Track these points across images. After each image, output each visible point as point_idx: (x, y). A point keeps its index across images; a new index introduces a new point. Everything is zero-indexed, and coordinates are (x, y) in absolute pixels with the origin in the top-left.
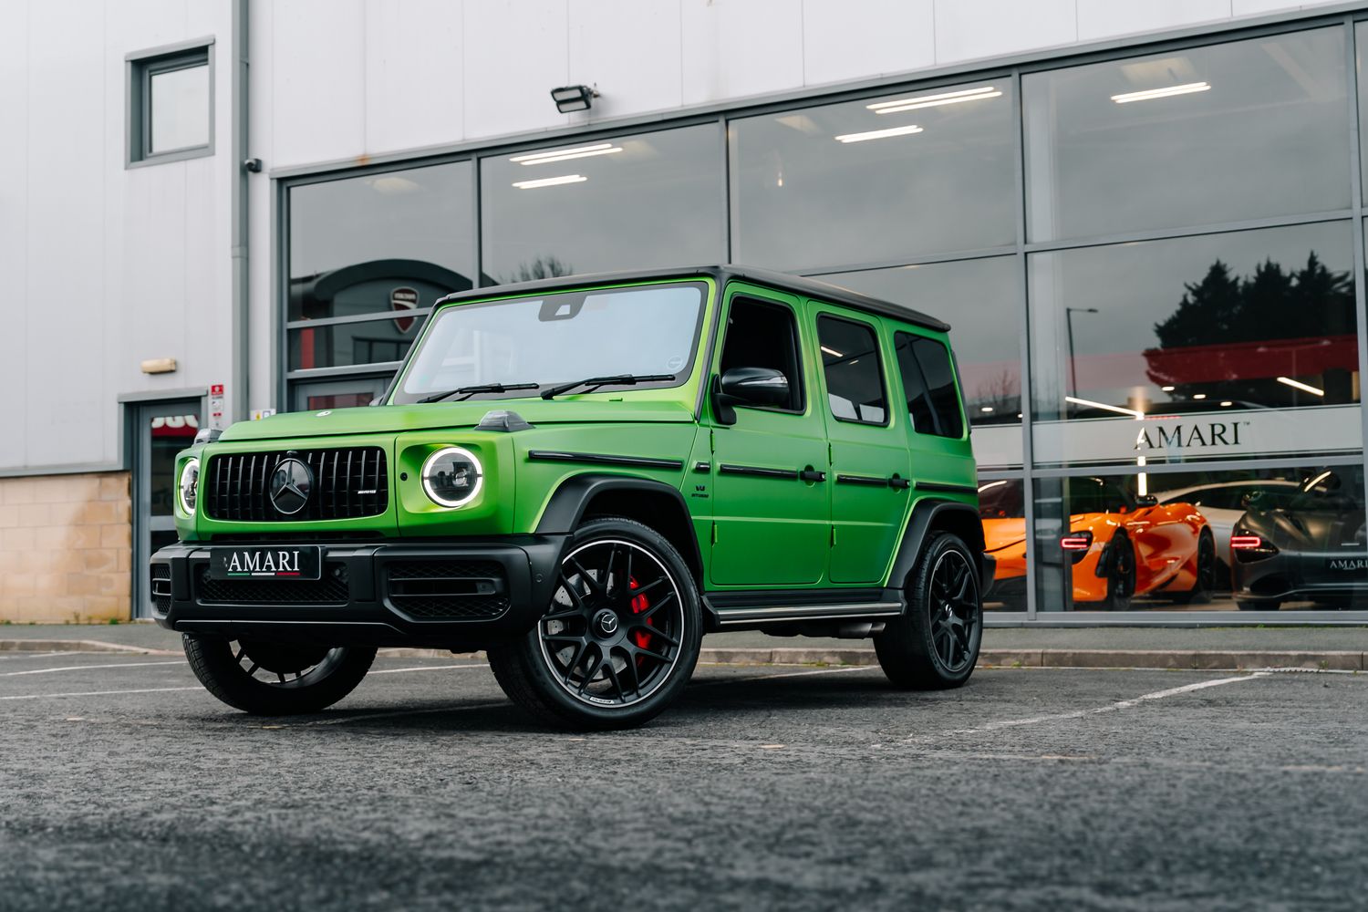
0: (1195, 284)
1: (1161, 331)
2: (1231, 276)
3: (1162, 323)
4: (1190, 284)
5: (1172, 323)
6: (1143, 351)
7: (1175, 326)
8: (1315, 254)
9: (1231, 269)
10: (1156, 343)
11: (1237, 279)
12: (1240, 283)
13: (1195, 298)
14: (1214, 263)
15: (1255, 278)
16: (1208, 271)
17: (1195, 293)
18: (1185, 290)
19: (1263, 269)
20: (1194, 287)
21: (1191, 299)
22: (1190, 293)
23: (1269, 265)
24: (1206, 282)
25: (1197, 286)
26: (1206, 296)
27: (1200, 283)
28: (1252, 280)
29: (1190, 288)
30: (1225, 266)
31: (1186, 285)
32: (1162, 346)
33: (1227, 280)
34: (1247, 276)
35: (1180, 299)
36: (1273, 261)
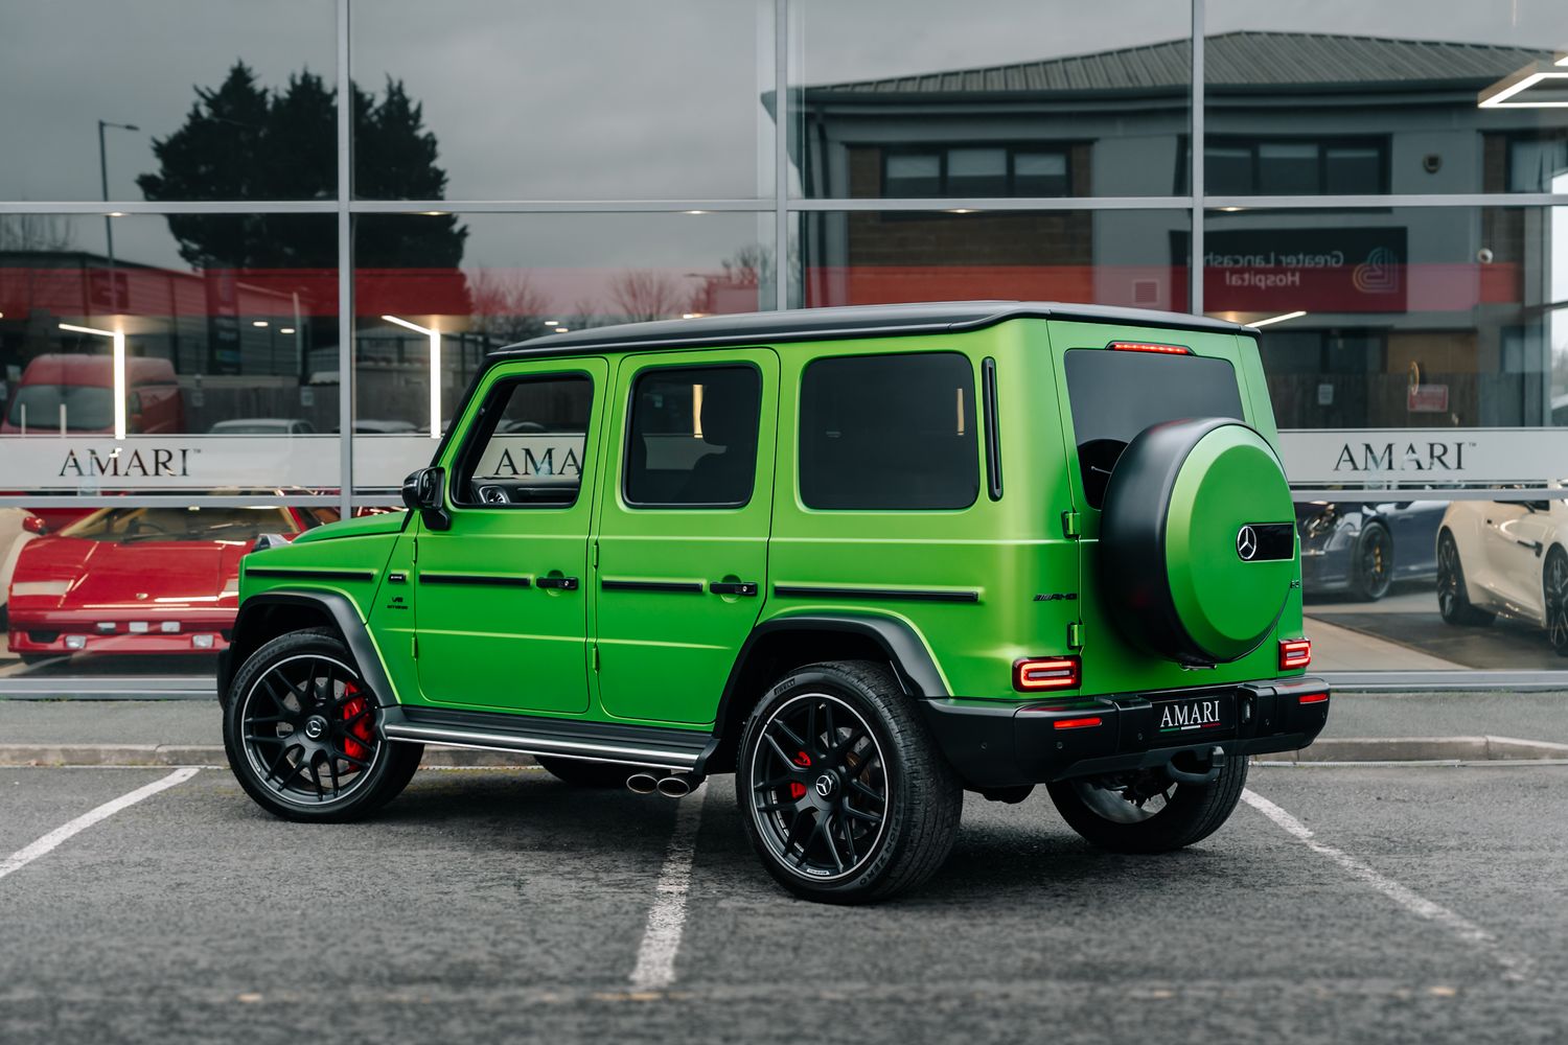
0: (208, 89)
1: (161, 150)
2: (258, 86)
3: (163, 140)
4: (202, 89)
5: (178, 140)
6: (136, 176)
7: (183, 147)
9: (258, 76)
10: (155, 167)
11: (265, 91)
12: (270, 98)
13: (211, 110)
14: (236, 64)
15: (289, 92)
16: (229, 74)
17: (210, 103)
18: (195, 97)
19: (298, 81)
20: (209, 95)
21: (205, 112)
22: (202, 101)
23: (306, 77)
24: (226, 88)
25: (212, 93)
26: (227, 108)
27: (217, 89)
28: (283, 95)
29: (202, 95)
30: (250, 70)
31: (196, 89)
32: (163, 172)
33: (251, 90)
34: (276, 89)
35: (190, 109)
36: (313, 72)
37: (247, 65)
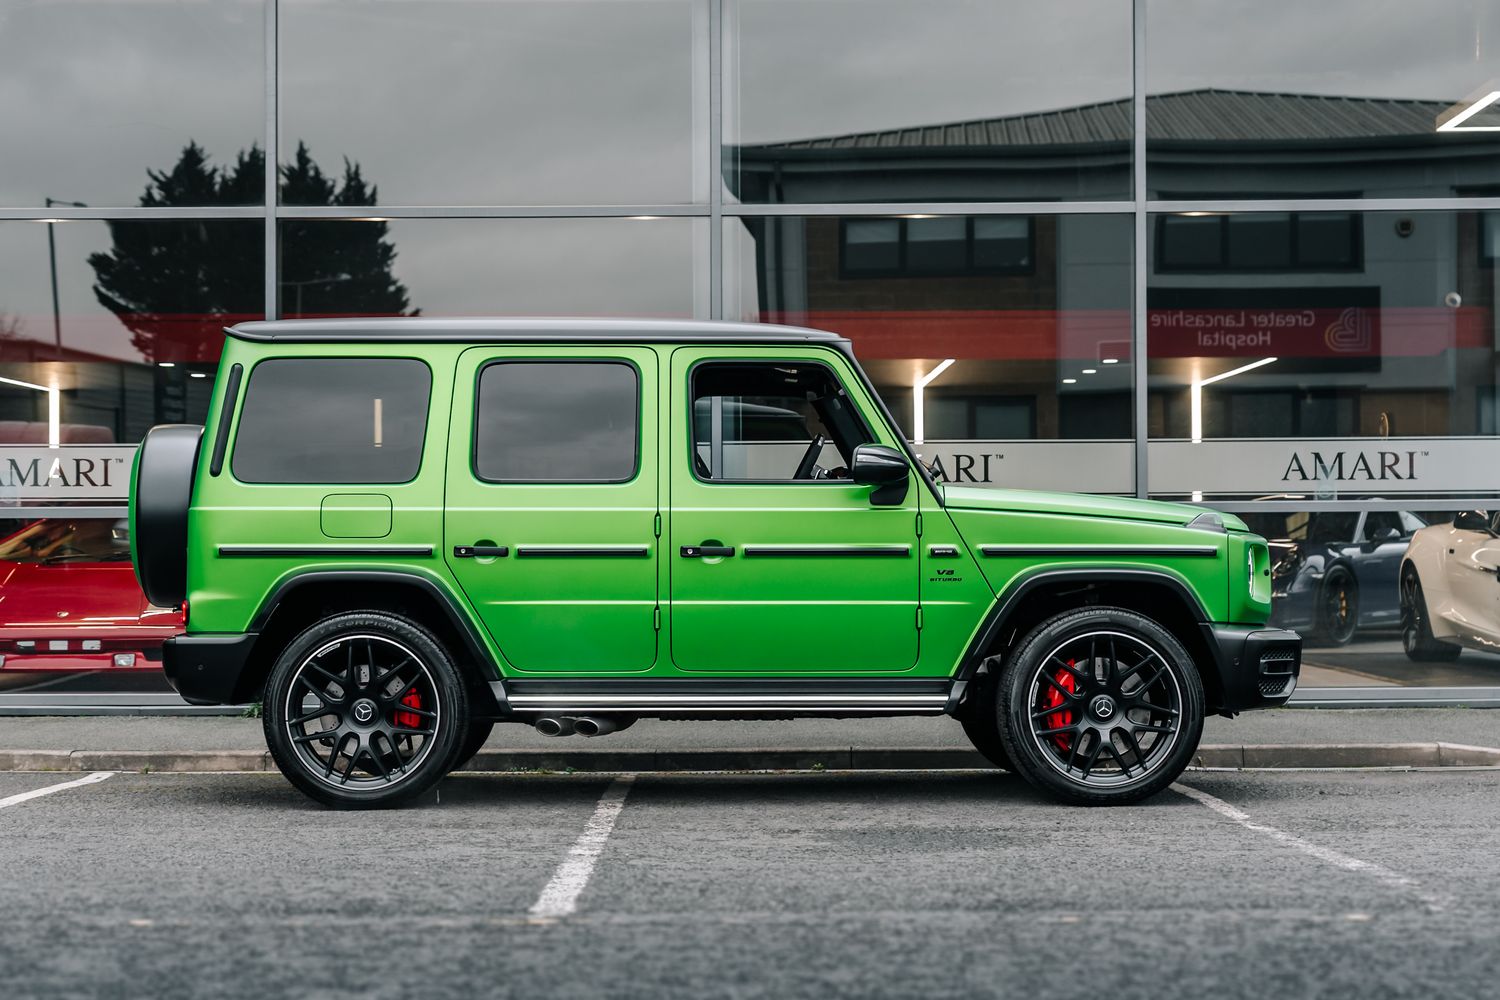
0: (162, 173)
1: (115, 231)
2: (208, 166)
3: (118, 221)
4: (156, 173)
6: (87, 255)
8: (306, 147)
9: (209, 156)
10: (108, 246)
11: (215, 171)
12: (218, 179)
14: (188, 146)
15: (236, 171)
16: (182, 156)
17: (162, 184)
18: (149, 181)
19: (246, 158)
20: (161, 178)
22: (155, 184)
23: (253, 153)
24: (178, 170)
25: (165, 176)
26: (177, 190)
27: (169, 173)
28: (231, 174)
29: (156, 178)
30: (202, 150)
31: (150, 173)
32: (116, 254)
33: (202, 172)
34: (224, 168)
35: (143, 192)
37: (199, 146)
